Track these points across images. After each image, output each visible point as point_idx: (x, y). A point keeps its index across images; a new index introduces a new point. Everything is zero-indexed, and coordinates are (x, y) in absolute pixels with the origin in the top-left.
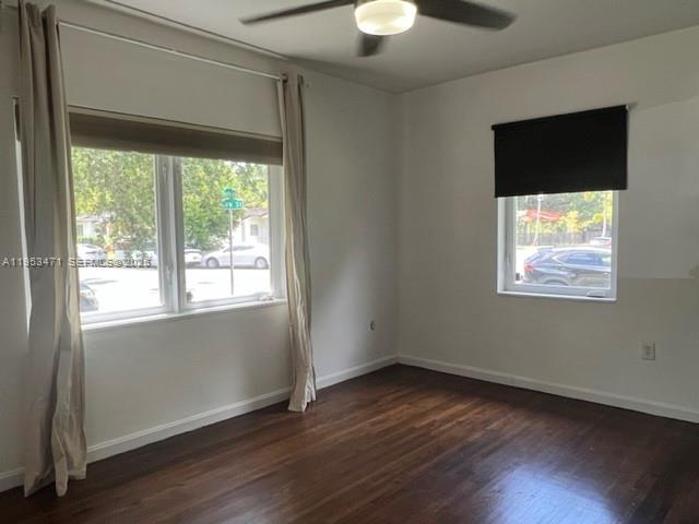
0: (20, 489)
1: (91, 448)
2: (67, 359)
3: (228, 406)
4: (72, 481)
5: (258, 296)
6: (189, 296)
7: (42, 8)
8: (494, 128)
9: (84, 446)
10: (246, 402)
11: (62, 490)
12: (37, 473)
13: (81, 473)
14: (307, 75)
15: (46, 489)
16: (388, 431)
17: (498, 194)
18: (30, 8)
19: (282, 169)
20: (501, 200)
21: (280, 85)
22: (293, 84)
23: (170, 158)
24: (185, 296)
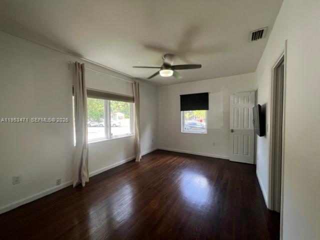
0: (72, 185)
1: (90, 174)
2: (85, 151)
3: (121, 161)
4: (86, 183)
5: (127, 134)
6: (112, 134)
7: (81, 63)
8: (181, 96)
9: (88, 173)
10: (126, 160)
11: (84, 185)
12: (77, 181)
13: (88, 180)
14: (139, 82)
15: (79, 185)
16: (161, 165)
17: (181, 110)
18: (79, 64)
19: (134, 104)
20: (182, 112)
21: (134, 85)
22: (137, 84)
23: (108, 101)
24: (111, 134)
